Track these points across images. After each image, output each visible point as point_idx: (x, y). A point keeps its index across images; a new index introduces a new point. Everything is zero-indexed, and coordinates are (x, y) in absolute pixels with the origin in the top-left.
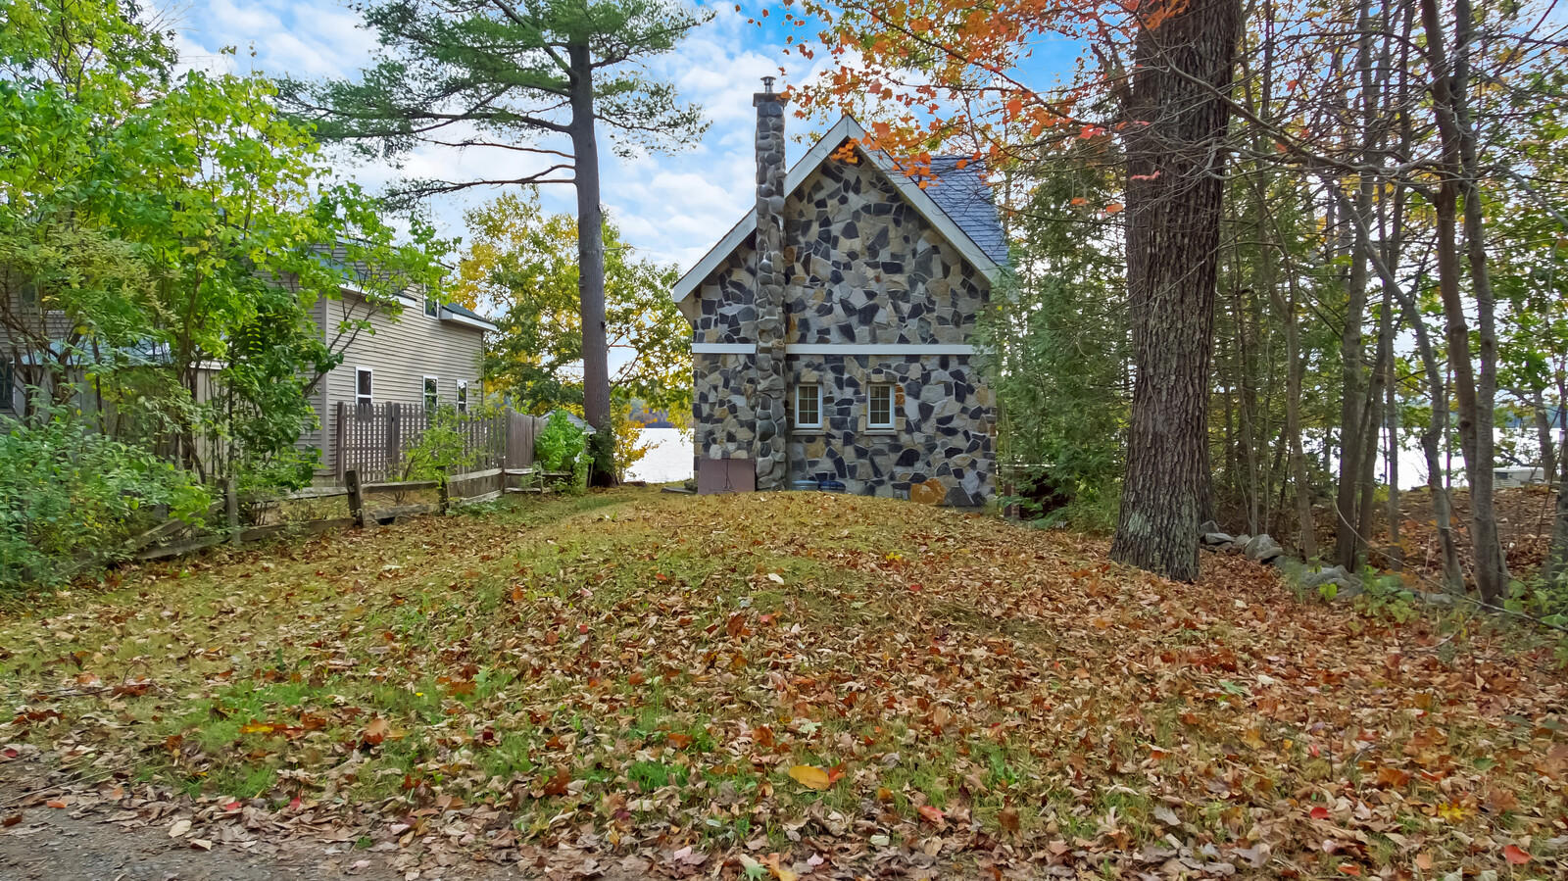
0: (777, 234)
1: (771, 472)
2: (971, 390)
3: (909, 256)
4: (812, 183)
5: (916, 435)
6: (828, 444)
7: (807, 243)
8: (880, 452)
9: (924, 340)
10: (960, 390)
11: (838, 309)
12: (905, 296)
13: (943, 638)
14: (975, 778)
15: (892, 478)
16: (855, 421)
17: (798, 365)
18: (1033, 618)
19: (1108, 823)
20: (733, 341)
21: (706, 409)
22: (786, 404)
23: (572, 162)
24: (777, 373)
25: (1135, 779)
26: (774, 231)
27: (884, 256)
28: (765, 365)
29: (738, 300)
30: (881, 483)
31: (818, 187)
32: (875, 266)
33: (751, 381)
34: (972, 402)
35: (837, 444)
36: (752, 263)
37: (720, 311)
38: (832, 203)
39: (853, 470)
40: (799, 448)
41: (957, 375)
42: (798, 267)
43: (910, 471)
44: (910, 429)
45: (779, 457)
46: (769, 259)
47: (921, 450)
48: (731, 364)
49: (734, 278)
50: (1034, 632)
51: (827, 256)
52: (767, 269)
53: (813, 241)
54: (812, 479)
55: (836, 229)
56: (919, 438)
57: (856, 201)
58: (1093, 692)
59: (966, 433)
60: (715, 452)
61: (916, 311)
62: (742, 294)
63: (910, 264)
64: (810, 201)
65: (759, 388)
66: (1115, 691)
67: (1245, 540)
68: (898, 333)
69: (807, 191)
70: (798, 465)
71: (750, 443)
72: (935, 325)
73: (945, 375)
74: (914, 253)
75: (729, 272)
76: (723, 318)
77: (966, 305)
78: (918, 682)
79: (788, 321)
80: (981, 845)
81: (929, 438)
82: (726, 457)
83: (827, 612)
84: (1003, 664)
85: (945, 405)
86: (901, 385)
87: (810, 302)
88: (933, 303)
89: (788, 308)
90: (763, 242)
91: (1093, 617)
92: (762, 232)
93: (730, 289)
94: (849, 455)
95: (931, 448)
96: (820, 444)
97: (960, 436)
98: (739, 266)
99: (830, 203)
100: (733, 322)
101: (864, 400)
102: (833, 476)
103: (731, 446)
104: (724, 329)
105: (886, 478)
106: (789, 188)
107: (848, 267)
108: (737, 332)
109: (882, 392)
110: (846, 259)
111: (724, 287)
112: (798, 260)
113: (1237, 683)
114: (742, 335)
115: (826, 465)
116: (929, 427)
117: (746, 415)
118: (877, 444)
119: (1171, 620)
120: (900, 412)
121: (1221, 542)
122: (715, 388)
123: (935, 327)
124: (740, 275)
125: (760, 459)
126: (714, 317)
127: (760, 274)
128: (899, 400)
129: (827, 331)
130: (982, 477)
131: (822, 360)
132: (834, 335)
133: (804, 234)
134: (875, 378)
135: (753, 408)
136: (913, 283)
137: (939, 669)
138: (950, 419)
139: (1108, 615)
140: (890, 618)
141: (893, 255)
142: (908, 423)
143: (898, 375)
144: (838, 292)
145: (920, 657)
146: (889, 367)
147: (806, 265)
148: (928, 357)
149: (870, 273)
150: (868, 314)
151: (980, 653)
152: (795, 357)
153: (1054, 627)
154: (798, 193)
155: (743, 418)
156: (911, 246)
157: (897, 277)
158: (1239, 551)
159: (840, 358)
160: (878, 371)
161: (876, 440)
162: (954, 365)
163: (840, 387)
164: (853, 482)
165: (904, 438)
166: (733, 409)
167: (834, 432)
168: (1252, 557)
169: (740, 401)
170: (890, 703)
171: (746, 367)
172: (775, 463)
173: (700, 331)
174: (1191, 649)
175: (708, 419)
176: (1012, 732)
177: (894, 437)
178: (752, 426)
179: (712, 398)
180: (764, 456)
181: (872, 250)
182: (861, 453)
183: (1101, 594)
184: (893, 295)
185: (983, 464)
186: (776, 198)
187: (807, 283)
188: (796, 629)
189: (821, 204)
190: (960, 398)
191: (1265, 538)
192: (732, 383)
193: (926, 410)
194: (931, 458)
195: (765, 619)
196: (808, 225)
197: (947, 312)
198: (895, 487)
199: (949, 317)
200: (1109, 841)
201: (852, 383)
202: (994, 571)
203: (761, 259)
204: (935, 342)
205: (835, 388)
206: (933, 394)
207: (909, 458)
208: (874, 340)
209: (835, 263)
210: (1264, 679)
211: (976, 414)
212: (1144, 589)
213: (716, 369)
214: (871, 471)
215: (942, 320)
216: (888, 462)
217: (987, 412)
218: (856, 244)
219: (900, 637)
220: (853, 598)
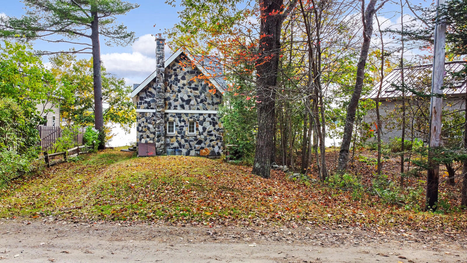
0: (162, 79)
1: (160, 147)
2: (217, 123)
3: (200, 86)
4: (172, 64)
5: (202, 136)
6: (177, 138)
7: (171, 81)
8: (192, 141)
9: (204, 109)
10: (214, 123)
11: (180, 100)
12: (199, 97)
13: (222, 192)
14: (232, 212)
15: (195, 148)
16: (185, 132)
17: (168, 116)
18: (237, 188)
19: (250, 216)
20: (149, 109)
21: (140, 128)
22: (165, 127)
23: (92, 47)
24: (162, 118)
25: (254, 211)
26: (161, 78)
27: (193, 85)
28: (159, 116)
29: (150, 97)
30: (192, 149)
31: (174, 65)
32: (190, 88)
33: (154, 120)
34: (217, 127)
35: (179, 138)
36: (154, 86)
37: (145, 100)
38: (178, 70)
39: (184, 146)
40: (168, 140)
41: (213, 119)
42: (168, 88)
43: (200, 146)
44: (200, 134)
45: (162, 142)
46: (160, 85)
47: (203, 140)
48: (148, 115)
49: (149, 90)
50: (238, 191)
51: (177, 85)
52: (160, 89)
53: (173, 80)
54: (172, 149)
55: (179, 77)
56: (202, 137)
57: (185, 70)
58: (248, 200)
59: (215, 135)
60: (143, 141)
61: (202, 101)
62: (152, 95)
63: (200, 88)
64: (172, 69)
65: (157, 122)
66: (251, 200)
67: (281, 167)
68: (197, 107)
69: (171, 66)
70: (168, 145)
71: (154, 138)
72: (207, 105)
73: (210, 119)
74: (201, 85)
75: (148, 89)
76: (146, 102)
77: (216, 100)
78: (219, 200)
79: (165, 103)
80: (234, 219)
81: (205, 137)
82: (146, 143)
83: (199, 188)
84: (233, 197)
85: (210, 128)
86: (198, 122)
87: (172, 98)
88: (207, 99)
89: (165, 99)
90: (158, 81)
91: (248, 187)
92: (158, 78)
93: (148, 94)
94: (183, 142)
95: (206, 139)
96: (174, 139)
97: (214, 136)
98: (151, 87)
99: (177, 70)
100: (149, 103)
101: (187, 126)
102: (178, 148)
103: (148, 139)
104: (146, 105)
105: (193, 148)
106: (166, 65)
107: (182, 88)
108: (150, 106)
109: (192, 124)
110: (182, 86)
111: (146, 93)
112: (168, 86)
113: (271, 198)
114: (151, 107)
115: (176, 145)
116: (205, 134)
117: (153, 130)
118: (191, 138)
119: (262, 187)
120: (197, 129)
121: (276, 167)
122: (143, 122)
123: (207, 106)
124: (151, 90)
125: (157, 143)
126: (143, 102)
127: (157, 90)
128: (197, 126)
129: (177, 106)
130: (219, 148)
131: (175, 114)
132: (179, 107)
133: (170, 78)
134: (190, 120)
135: (155, 128)
136: (201, 93)
137: (222, 198)
138: (211, 131)
139: (251, 187)
140: (212, 189)
141: (195, 85)
142: (199, 132)
143: (197, 119)
144: (180, 95)
145: (218, 196)
146: (194, 117)
147: (171, 87)
148: (205, 114)
149: (189, 90)
150: (188, 102)
151: (229, 195)
152: (167, 113)
153: (241, 189)
154: (168, 67)
155: (152, 131)
156: (200, 83)
157: (196, 92)
158: (280, 169)
159: (180, 114)
160: (191, 118)
161: (190, 137)
162: (212, 116)
163: (180, 122)
164: (184, 149)
165: (198, 137)
166: (149, 128)
167: (178, 135)
168: (282, 171)
169: (151, 126)
170: (215, 204)
171: (153, 116)
172: (161, 144)
173: (139, 105)
174: (265, 192)
175: (141, 131)
176: (236, 207)
177: (196, 137)
178: (154, 133)
179: (142, 125)
180: (158, 142)
181: (190, 84)
182: (186, 141)
183: (250, 182)
184: (195, 96)
185: (220, 144)
186: (162, 68)
187: (171, 92)
188: (195, 192)
189: (175, 70)
190: (214, 126)
191: (285, 166)
192: (148, 121)
193: (204, 129)
194: (206, 142)
195: (188, 190)
196: (171, 76)
197: (210, 102)
198: (196, 150)
199: (211, 103)
200: (250, 218)
201: (184, 121)
202: (229, 178)
203: (158, 85)
204: (207, 110)
205: (179, 123)
206: (206, 124)
207: (200, 142)
208: (190, 109)
209: (179, 87)
210: (276, 197)
211: (218, 130)
212: (258, 180)
213: (144, 117)
214: (189, 146)
215: (209, 104)
216: (193, 143)
217: (221, 129)
218: (185, 82)
219: (214, 193)
220: (204, 186)
